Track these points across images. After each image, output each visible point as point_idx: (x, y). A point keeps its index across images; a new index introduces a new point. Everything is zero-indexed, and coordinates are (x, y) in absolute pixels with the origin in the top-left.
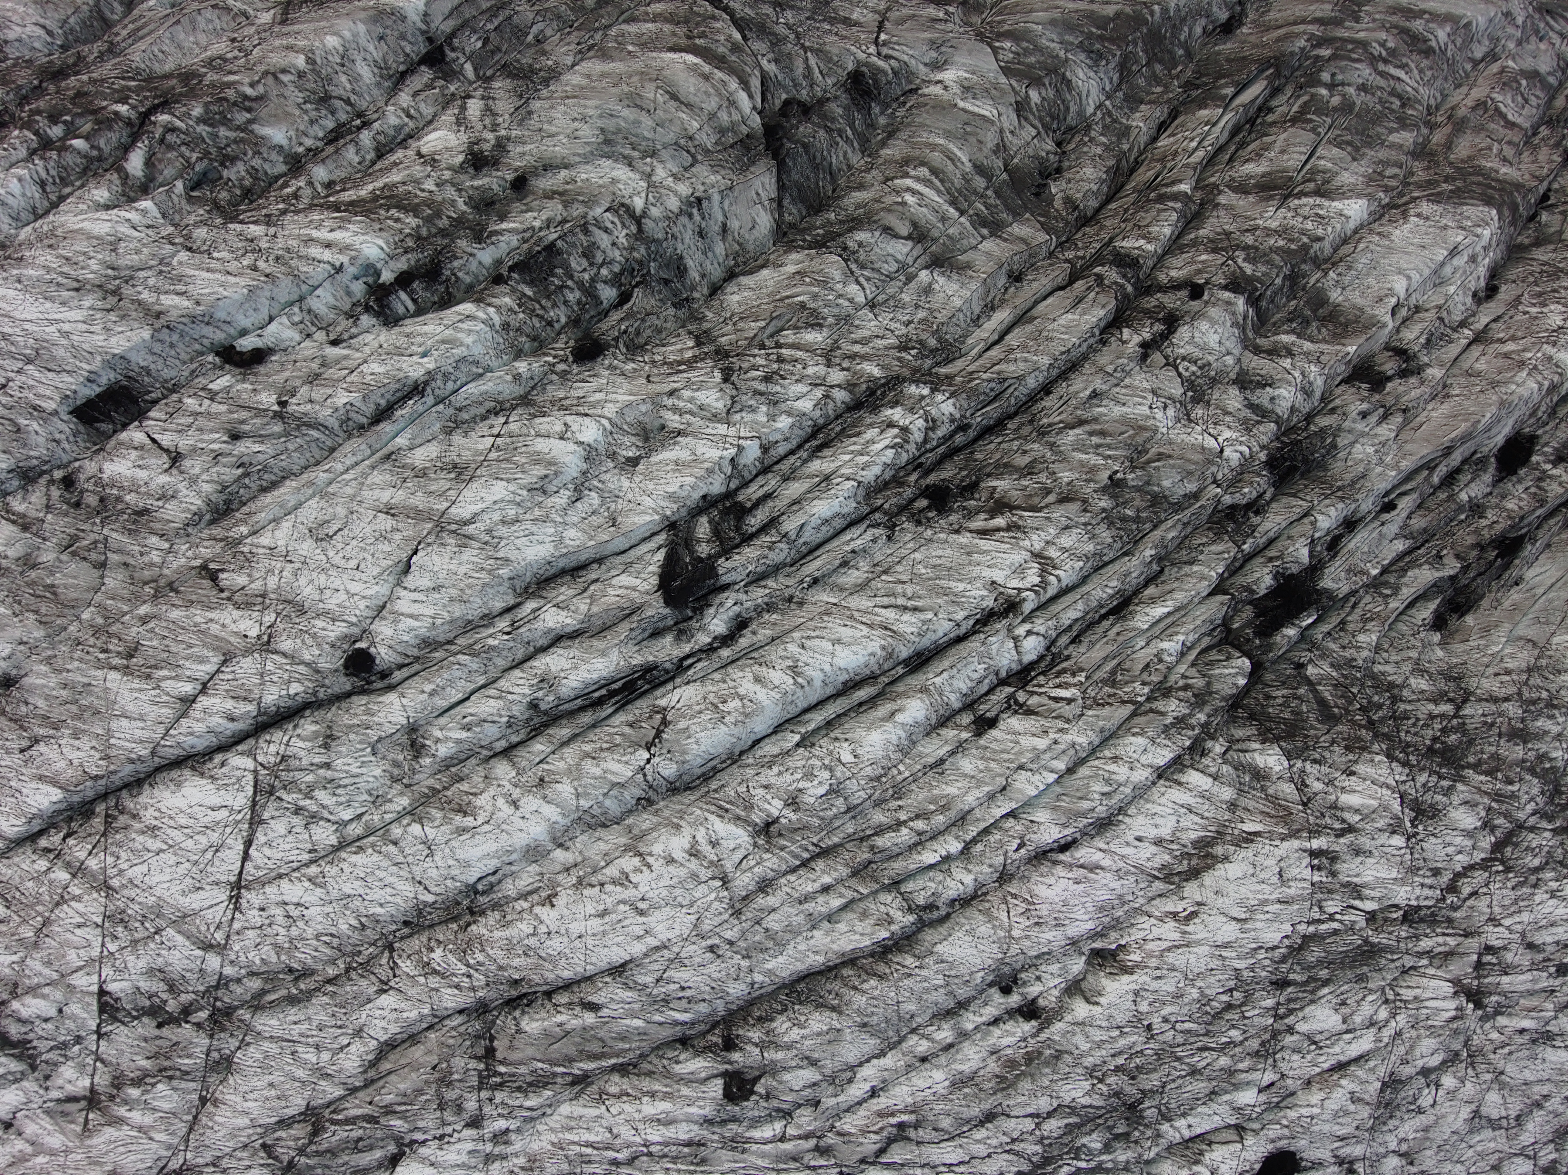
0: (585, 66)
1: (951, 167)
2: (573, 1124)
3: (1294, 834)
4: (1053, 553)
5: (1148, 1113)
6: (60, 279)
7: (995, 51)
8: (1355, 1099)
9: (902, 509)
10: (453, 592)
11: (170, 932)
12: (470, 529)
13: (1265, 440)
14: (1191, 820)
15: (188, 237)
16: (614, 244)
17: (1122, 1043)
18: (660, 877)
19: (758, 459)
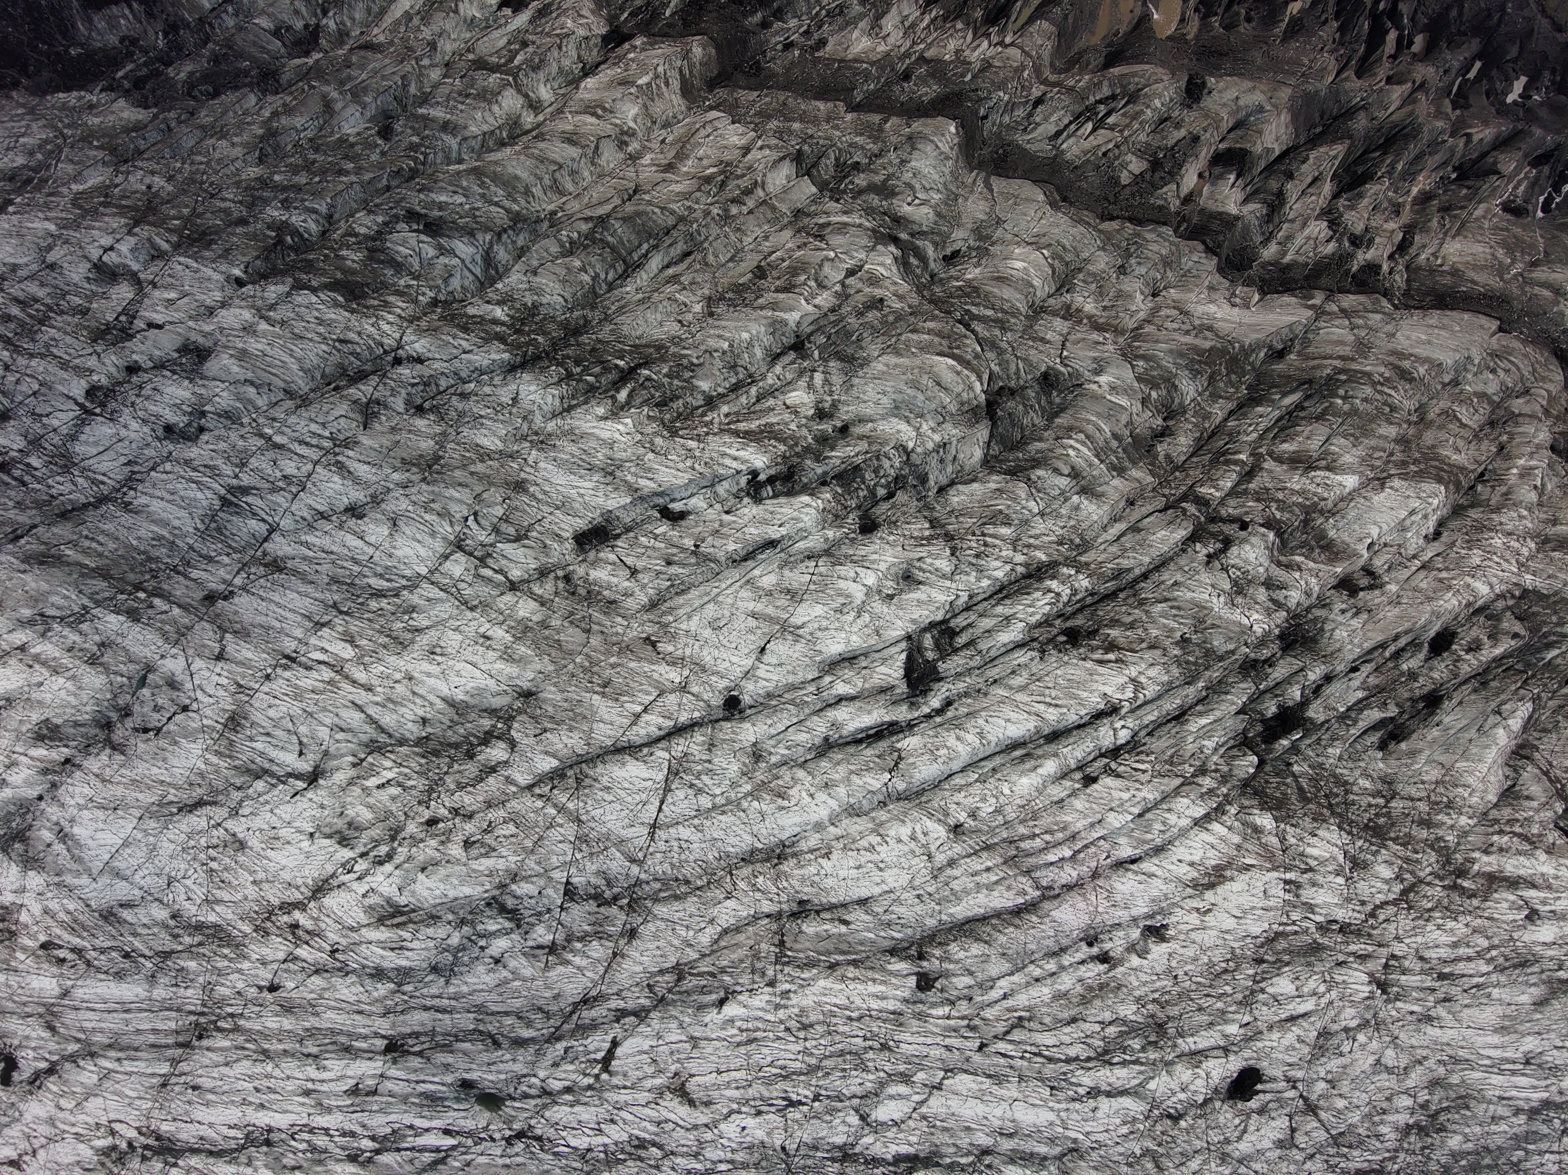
0: (885, 358)
1: (1097, 433)
2: (826, 992)
3: (1275, 869)
4: (1143, 679)
5: (1170, 1031)
6: (580, 462)
7: (1133, 367)
8: (1300, 1041)
9: (1050, 641)
10: (790, 668)
11: (613, 850)
12: (801, 631)
13: (1279, 622)
14: (1211, 853)
15: (652, 443)
16: (891, 466)
17: (1158, 984)
18: (892, 850)
19: (966, 602)
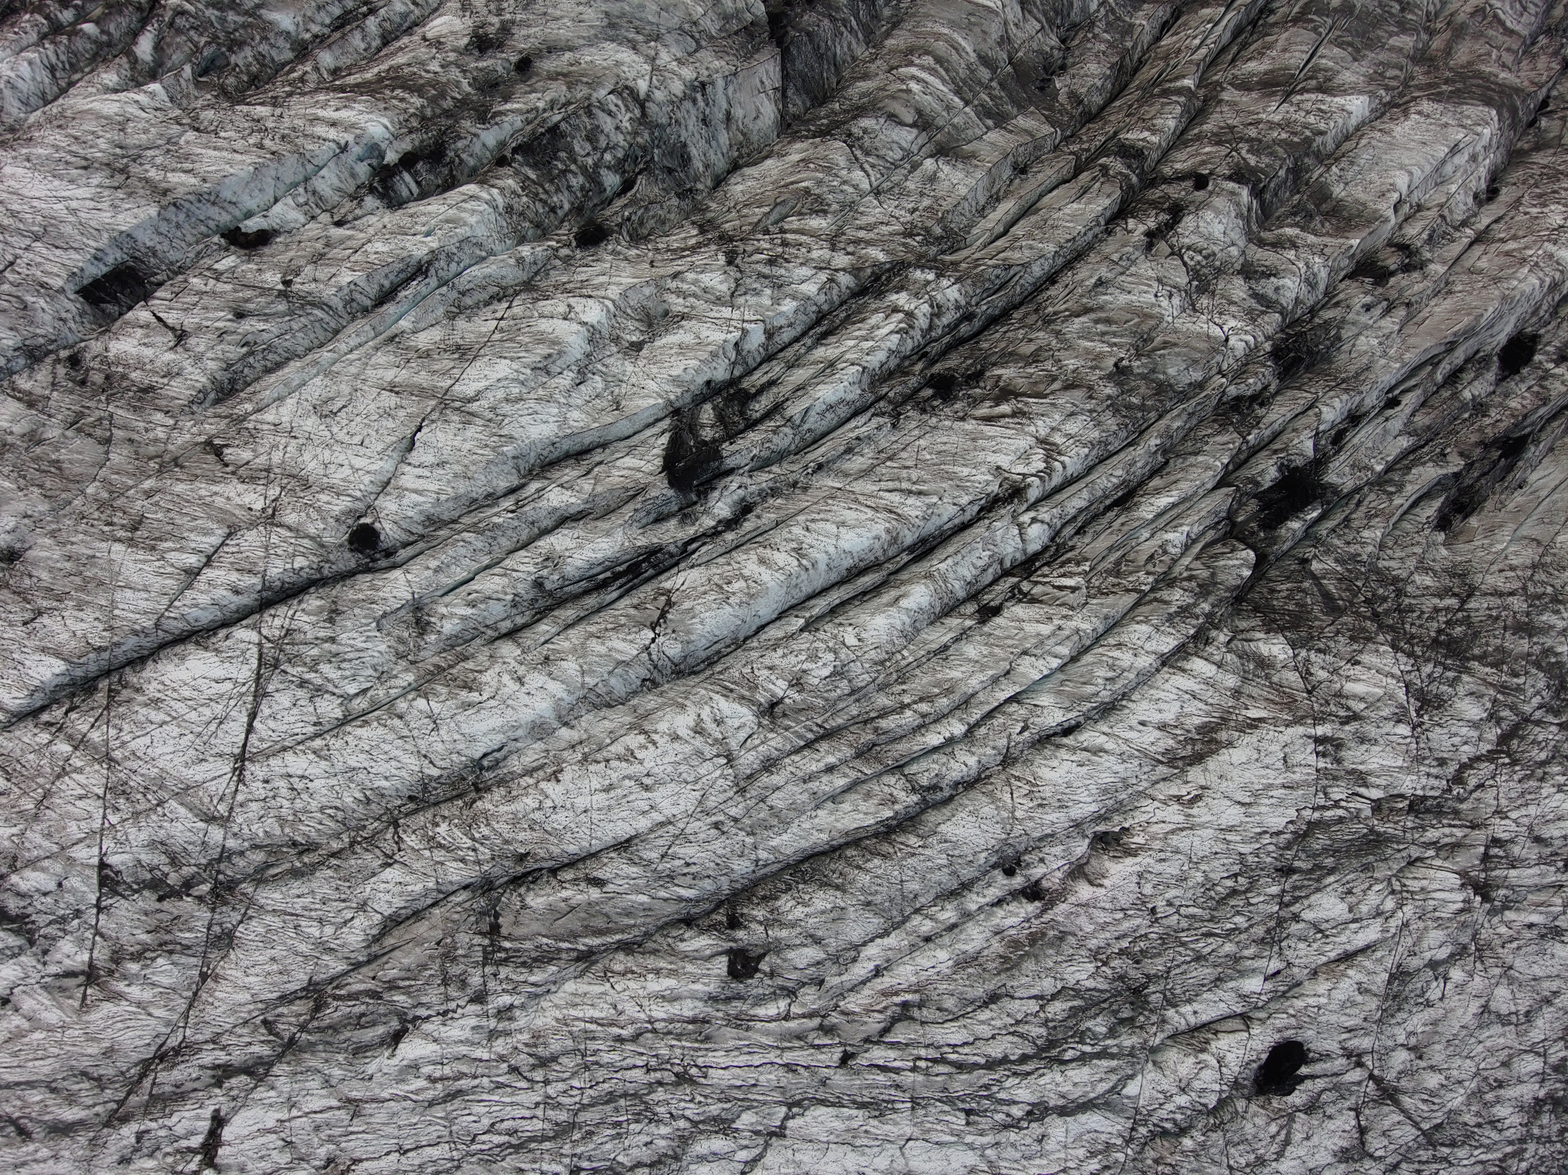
1: (955, 56)
2: (578, 1000)
3: (1298, 721)
4: (1058, 439)
5: (1153, 998)
6: (68, 158)
8: (1362, 990)
9: (908, 398)
10: (458, 468)
11: (173, 804)
12: (474, 407)
13: (1270, 330)
14: (1193, 707)
15: (196, 119)
16: (617, 128)
17: (1126, 926)
18: (665, 753)
19: (762, 345)
